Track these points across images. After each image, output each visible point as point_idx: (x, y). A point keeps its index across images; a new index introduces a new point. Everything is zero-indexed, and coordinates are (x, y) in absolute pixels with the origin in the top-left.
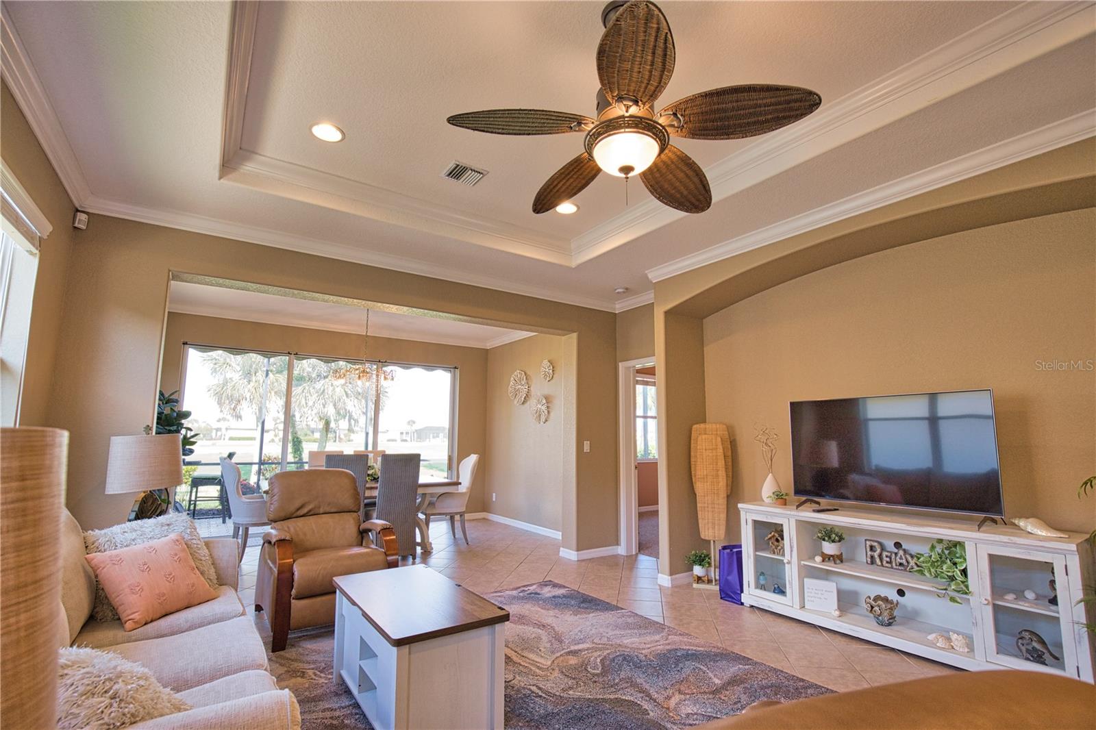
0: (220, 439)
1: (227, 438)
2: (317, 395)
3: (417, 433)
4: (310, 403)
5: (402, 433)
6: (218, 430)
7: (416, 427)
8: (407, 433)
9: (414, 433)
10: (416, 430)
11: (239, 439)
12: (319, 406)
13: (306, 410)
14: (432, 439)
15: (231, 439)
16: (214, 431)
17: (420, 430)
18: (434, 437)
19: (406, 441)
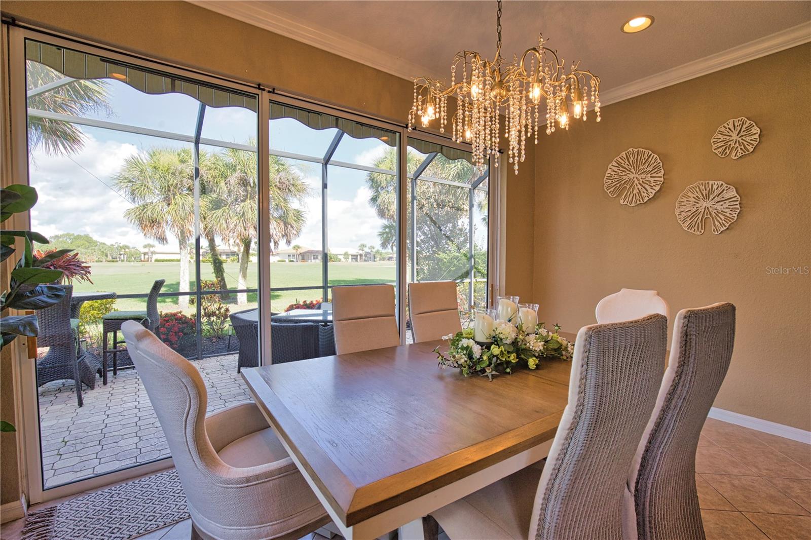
0: (148, 261)
1: (153, 261)
2: (236, 218)
3: (302, 256)
4: (232, 226)
5: (289, 256)
6: (145, 254)
7: (300, 251)
8: (293, 256)
9: (299, 255)
10: (300, 253)
11: (163, 261)
12: (240, 228)
13: (227, 232)
14: (312, 261)
15: (157, 261)
16: (143, 255)
17: (304, 253)
18: (314, 258)
19: (293, 261)
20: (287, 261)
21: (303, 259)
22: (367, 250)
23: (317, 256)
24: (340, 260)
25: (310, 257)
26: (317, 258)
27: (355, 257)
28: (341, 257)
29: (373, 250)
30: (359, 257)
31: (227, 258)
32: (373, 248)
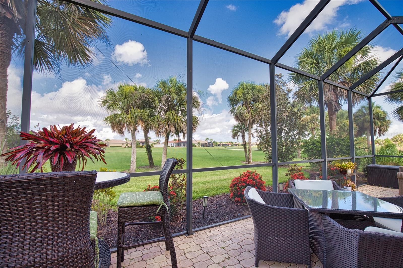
2: (164, 121)
20: (171, 147)
21: (178, 146)
22: (209, 141)
23: (185, 144)
24: (196, 146)
25: (181, 144)
26: (185, 145)
27: (203, 145)
28: (196, 145)
29: (212, 141)
30: (205, 144)
31: (143, 145)
32: (212, 140)
